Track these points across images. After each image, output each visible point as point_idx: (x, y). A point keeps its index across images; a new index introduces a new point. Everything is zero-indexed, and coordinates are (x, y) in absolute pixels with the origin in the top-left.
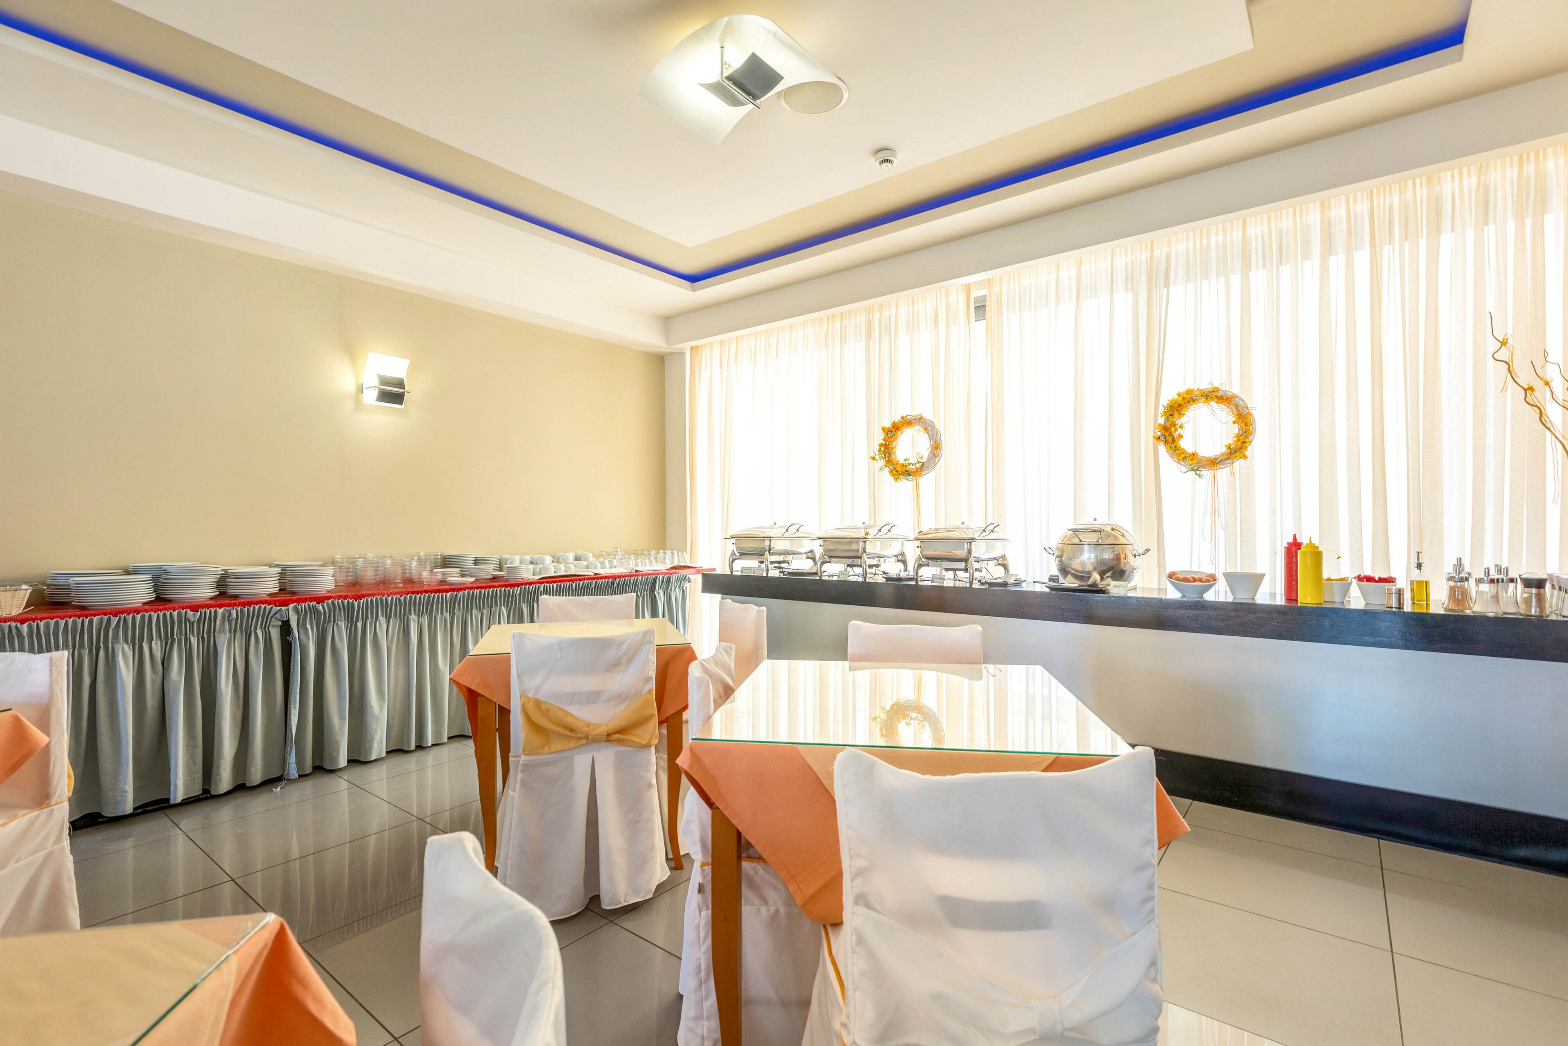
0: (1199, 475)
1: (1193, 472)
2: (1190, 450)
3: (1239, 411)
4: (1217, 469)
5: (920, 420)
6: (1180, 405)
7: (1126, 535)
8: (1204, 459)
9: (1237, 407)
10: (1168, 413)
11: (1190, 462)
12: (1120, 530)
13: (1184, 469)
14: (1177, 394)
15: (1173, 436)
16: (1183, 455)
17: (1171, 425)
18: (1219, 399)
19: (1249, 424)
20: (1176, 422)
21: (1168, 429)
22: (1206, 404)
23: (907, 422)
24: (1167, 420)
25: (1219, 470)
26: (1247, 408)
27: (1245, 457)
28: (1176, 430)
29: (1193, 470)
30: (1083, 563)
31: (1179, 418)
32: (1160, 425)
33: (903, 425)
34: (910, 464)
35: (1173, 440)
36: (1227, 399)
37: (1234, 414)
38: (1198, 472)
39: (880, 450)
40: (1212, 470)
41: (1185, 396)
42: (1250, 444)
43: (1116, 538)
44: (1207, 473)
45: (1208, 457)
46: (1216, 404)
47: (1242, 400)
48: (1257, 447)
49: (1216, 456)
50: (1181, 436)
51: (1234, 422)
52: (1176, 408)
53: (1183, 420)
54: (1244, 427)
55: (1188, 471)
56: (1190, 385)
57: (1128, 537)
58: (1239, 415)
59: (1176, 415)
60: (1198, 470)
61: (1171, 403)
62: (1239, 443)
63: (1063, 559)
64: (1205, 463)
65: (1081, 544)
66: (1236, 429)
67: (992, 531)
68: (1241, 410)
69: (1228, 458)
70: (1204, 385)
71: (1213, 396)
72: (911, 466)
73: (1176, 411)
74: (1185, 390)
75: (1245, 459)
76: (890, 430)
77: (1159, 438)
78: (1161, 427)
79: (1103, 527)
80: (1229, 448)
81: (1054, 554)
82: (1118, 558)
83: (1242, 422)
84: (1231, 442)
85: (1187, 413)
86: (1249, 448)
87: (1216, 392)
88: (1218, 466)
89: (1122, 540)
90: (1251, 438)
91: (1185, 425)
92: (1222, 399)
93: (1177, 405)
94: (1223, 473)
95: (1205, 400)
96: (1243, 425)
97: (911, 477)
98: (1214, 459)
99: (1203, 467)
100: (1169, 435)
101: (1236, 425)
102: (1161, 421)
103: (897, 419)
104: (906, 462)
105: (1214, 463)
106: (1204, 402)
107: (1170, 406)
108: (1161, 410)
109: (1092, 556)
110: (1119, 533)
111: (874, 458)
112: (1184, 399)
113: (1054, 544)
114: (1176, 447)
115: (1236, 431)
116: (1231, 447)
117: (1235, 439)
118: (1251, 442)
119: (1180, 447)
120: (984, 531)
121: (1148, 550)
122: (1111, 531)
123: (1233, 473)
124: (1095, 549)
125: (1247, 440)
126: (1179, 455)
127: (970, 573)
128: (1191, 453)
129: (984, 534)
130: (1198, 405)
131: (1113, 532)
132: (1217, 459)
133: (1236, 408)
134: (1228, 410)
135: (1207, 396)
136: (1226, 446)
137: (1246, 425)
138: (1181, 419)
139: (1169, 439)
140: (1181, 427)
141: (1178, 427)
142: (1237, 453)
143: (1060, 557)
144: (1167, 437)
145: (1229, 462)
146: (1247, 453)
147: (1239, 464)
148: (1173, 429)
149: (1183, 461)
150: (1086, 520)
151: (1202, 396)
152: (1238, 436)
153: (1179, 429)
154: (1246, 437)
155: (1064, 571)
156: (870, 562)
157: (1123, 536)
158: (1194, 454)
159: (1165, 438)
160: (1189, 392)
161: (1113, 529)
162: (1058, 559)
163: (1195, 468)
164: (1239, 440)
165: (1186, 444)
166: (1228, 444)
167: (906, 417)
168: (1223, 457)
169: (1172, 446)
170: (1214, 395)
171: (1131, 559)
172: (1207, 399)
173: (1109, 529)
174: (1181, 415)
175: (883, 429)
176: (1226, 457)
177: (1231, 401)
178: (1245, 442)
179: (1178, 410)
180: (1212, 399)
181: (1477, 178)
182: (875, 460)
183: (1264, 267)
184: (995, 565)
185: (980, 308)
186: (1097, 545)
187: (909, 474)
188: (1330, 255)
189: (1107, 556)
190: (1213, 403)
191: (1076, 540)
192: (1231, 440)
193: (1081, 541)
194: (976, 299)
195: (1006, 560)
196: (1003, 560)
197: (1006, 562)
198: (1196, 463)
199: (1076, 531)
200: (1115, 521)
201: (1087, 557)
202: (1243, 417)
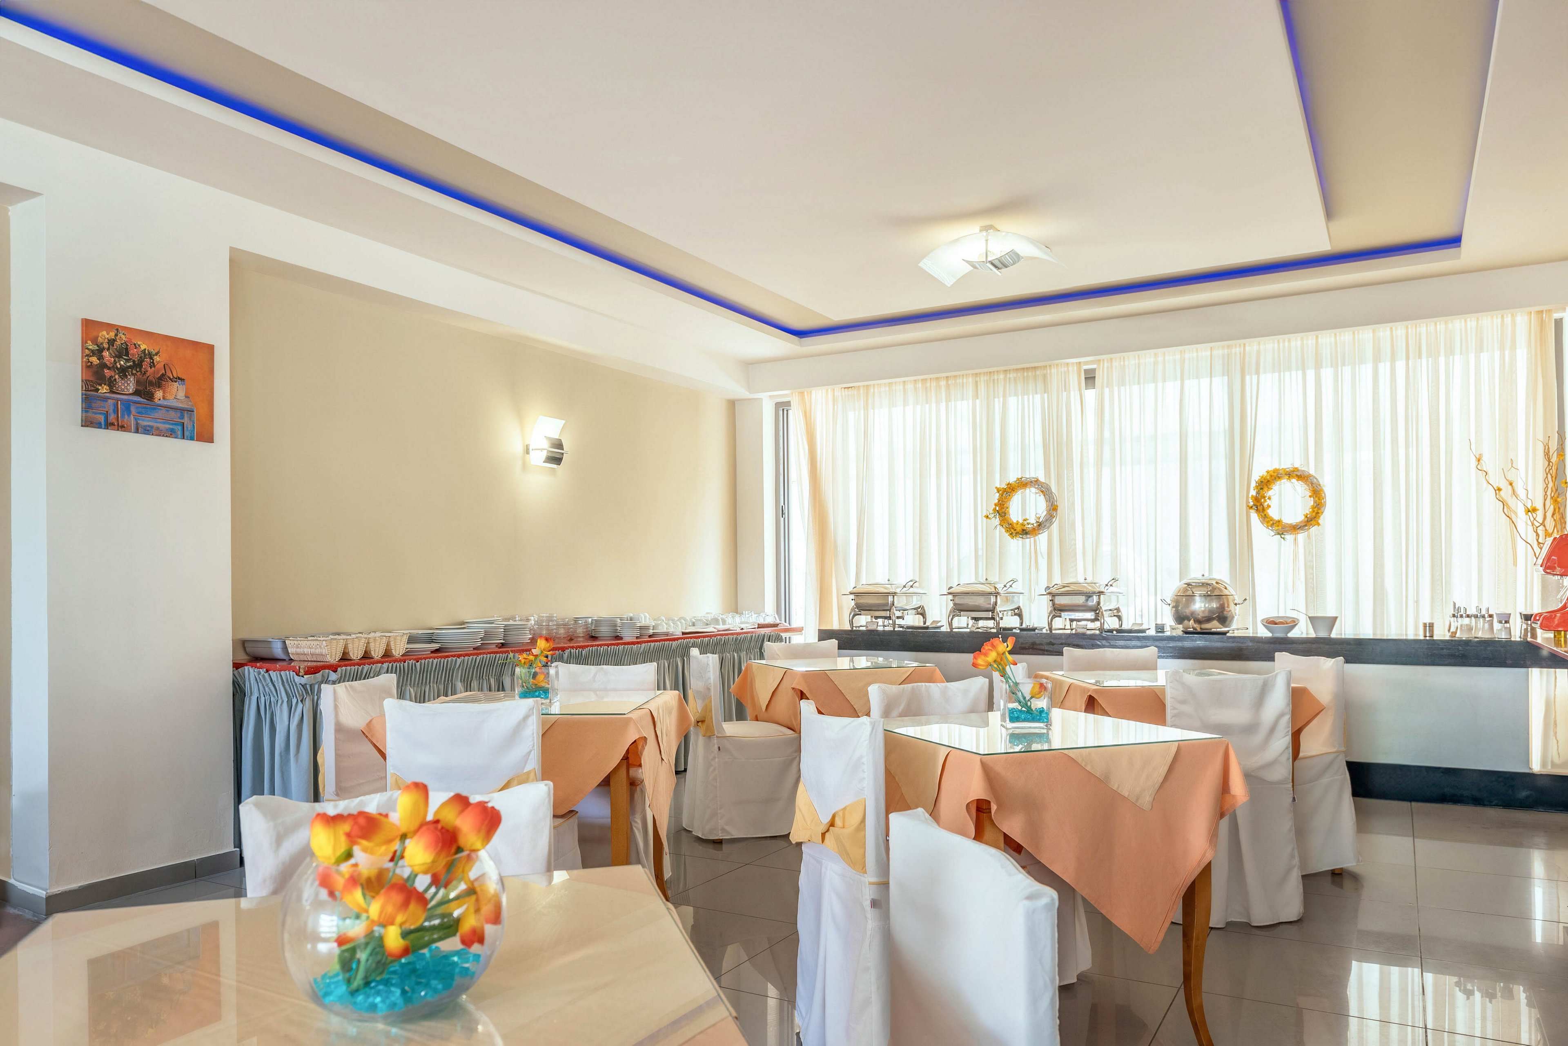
0: (1284, 538)
1: (1279, 536)
2: (1276, 518)
3: (1314, 487)
4: (1297, 533)
5: (1036, 482)
6: (1268, 481)
7: (1228, 588)
8: (1287, 525)
9: (1312, 484)
10: (1259, 487)
11: (1277, 528)
12: (1223, 584)
13: (1273, 534)
14: (1266, 472)
15: (1263, 506)
16: (1271, 522)
17: (1261, 497)
18: (1298, 478)
19: (1321, 498)
20: (1265, 495)
21: (1259, 500)
22: (1288, 480)
23: (1022, 484)
24: (1258, 493)
25: (1299, 535)
26: (1320, 485)
27: (1319, 524)
28: (1265, 501)
29: (1278, 534)
30: (1195, 612)
31: (1268, 491)
32: (1252, 496)
33: (1018, 487)
34: (1028, 524)
35: (1263, 510)
36: (1304, 477)
37: (1309, 489)
38: (1283, 536)
39: (995, 510)
40: (1295, 534)
41: (1273, 474)
42: (1322, 514)
43: (1220, 590)
44: (1289, 537)
45: (1290, 524)
46: (1296, 481)
47: (1316, 479)
48: (1328, 516)
49: (1297, 523)
50: (1269, 506)
51: (1310, 496)
52: (1265, 484)
53: (1272, 493)
54: (1318, 500)
55: (1275, 535)
56: (1276, 466)
57: (1229, 589)
58: (1313, 491)
59: (1265, 489)
60: (1282, 534)
61: (1261, 478)
62: (1314, 514)
63: (1180, 608)
64: (1288, 529)
65: (1193, 596)
66: (1311, 502)
67: (1112, 585)
68: (1315, 487)
69: (1306, 525)
70: (1286, 465)
71: (1294, 475)
72: (1029, 526)
73: (1265, 486)
74: (1272, 469)
75: (1318, 526)
76: (1005, 490)
77: (1252, 507)
78: (1253, 499)
79: (1209, 582)
80: (1306, 517)
81: (1169, 605)
82: (1222, 608)
83: (1316, 496)
84: (1308, 513)
85: (1274, 488)
86: (1322, 517)
87: (1296, 471)
88: (1298, 531)
89: (1226, 592)
90: (1322, 509)
91: (1272, 497)
92: (1301, 477)
93: (1267, 481)
94: (1301, 536)
95: (1288, 477)
96: (1317, 499)
97: (1028, 536)
98: (1295, 525)
99: (1286, 531)
100: (1260, 505)
101: (1312, 499)
102: (1253, 493)
103: (1012, 480)
104: (1025, 522)
105: (1295, 528)
106: (1288, 479)
107: (1261, 481)
108: (1253, 484)
109: (1203, 605)
110: (1223, 586)
111: (988, 516)
112: (1271, 476)
113: (1169, 596)
114: (1265, 515)
115: (1312, 503)
116: (1308, 516)
117: (1311, 510)
118: (1322, 513)
119: (1268, 515)
120: (1109, 585)
121: (1245, 600)
122: (1215, 584)
123: (1309, 537)
124: (1206, 599)
125: (1320, 511)
126: (1268, 522)
127: (1101, 622)
128: (1277, 519)
129: (1109, 587)
130: (1283, 481)
131: (1217, 585)
132: (1297, 526)
133: (1312, 485)
134: (1306, 486)
135: (1289, 474)
136: (1304, 515)
137: (1319, 500)
138: (1269, 492)
139: (1260, 508)
140: (1269, 498)
141: (1267, 498)
142: (1313, 521)
143: (1176, 607)
144: (1258, 507)
145: (1307, 528)
146: (1320, 521)
147: (1314, 530)
148: (1263, 500)
149: (1271, 527)
150: (1196, 574)
151: (1286, 474)
152: (1313, 508)
153: (1268, 500)
154: (1319, 509)
155: (1180, 618)
157: (1226, 588)
158: (1279, 521)
160: (1276, 471)
161: (1217, 583)
162: (1174, 609)
163: (1281, 533)
164: (1314, 511)
165: (1273, 513)
166: (1305, 514)
167: (1021, 479)
168: (1301, 524)
169: (1263, 515)
170: (1294, 474)
171: (1232, 606)
172: (1289, 477)
173: (1214, 582)
174: (1269, 489)
175: (998, 489)
176: (1305, 524)
177: (1307, 479)
178: (1318, 513)
179: (1267, 485)
180: (1293, 477)
182: (990, 518)
183: (1332, 367)
184: (1114, 616)
185: (1090, 378)
186: (1206, 596)
187: (1026, 533)
188: (1380, 362)
189: (1214, 605)
190: (1294, 480)
191: (1190, 593)
192: (1308, 511)
193: (1193, 593)
194: (1085, 370)
195: (1120, 611)
196: (1117, 612)
197: (1120, 614)
198: (1281, 529)
199: (1188, 584)
200: (1217, 576)
201: (1199, 606)
202: (1317, 493)
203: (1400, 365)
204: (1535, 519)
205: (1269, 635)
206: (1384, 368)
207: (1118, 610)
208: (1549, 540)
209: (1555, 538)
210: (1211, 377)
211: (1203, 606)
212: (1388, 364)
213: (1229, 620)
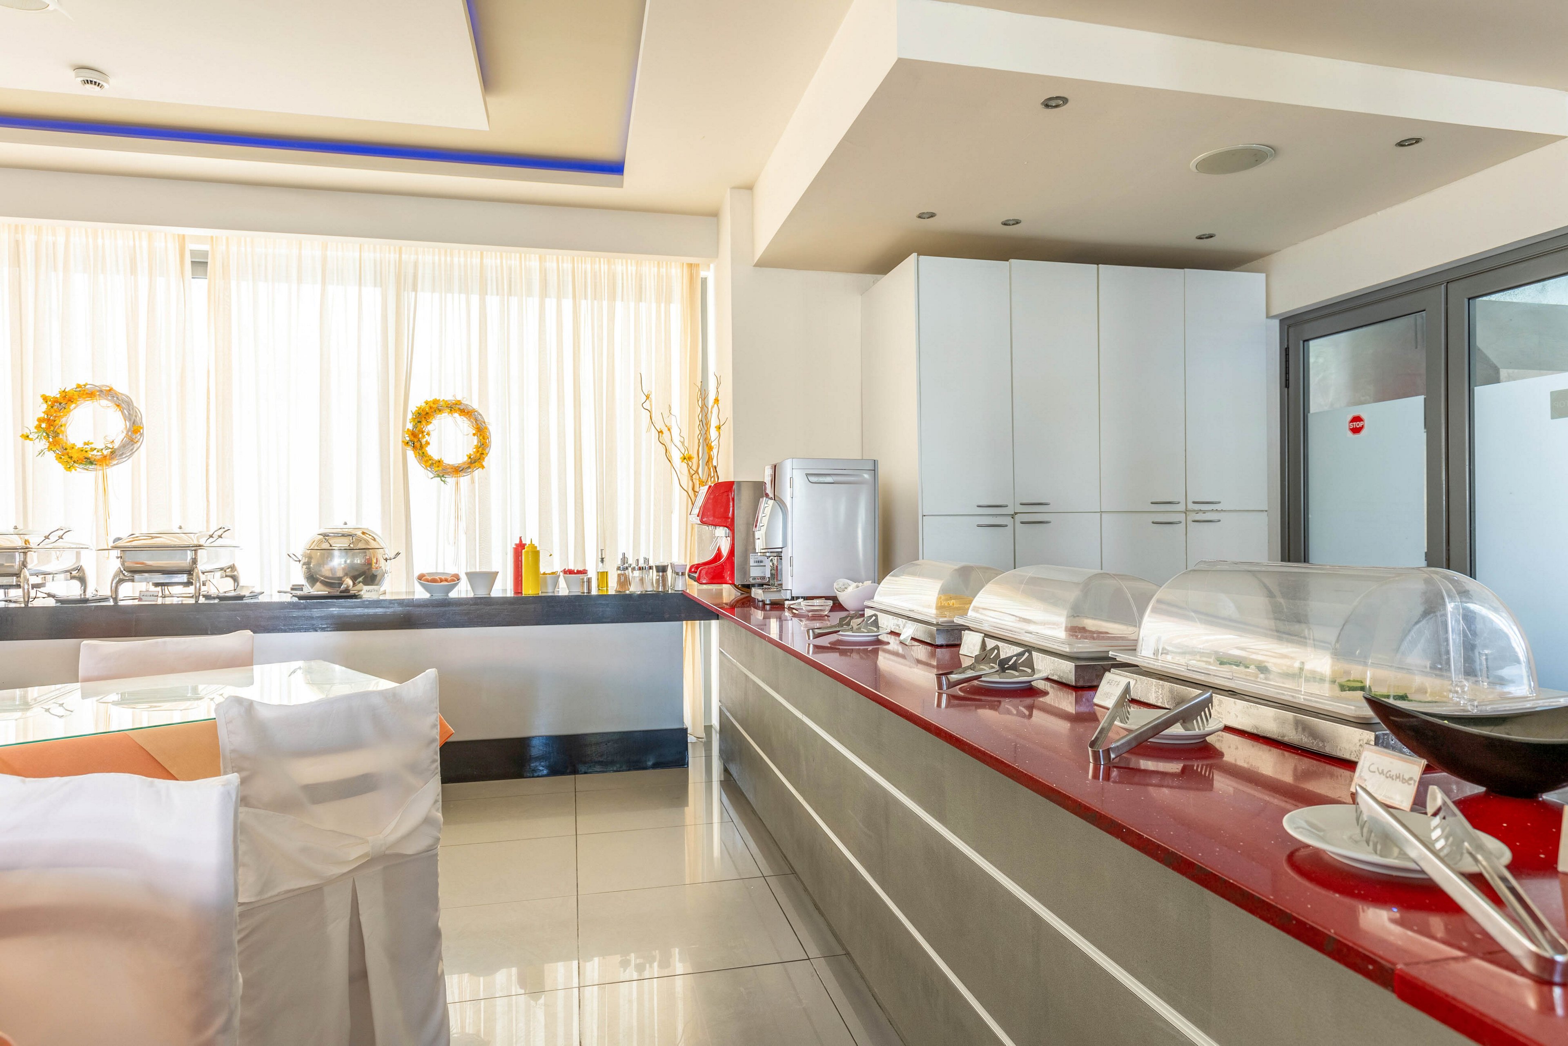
0: (444, 482)
1: (439, 478)
2: (436, 457)
3: (478, 425)
4: (460, 476)
5: (109, 393)
6: (427, 413)
7: (377, 540)
8: (448, 467)
9: (476, 420)
10: (417, 420)
11: (437, 469)
12: (371, 534)
13: (432, 476)
14: (425, 402)
15: (421, 442)
16: (430, 462)
17: (419, 431)
18: (461, 412)
19: (486, 438)
20: (424, 429)
21: (416, 435)
22: (450, 414)
23: (87, 393)
24: (415, 426)
25: (461, 478)
26: (484, 422)
27: (483, 467)
28: (424, 436)
29: (438, 476)
30: (332, 570)
31: (427, 425)
32: (408, 429)
33: (79, 397)
34: (93, 450)
35: (421, 447)
36: (468, 413)
37: (473, 426)
38: (443, 479)
39: (38, 427)
40: (457, 477)
41: (432, 405)
42: (487, 456)
43: (367, 542)
44: (451, 480)
45: (452, 465)
46: (459, 416)
47: (480, 415)
48: (492, 459)
49: (459, 464)
50: (428, 443)
51: (474, 435)
52: (423, 416)
53: (430, 428)
54: (482, 440)
55: (435, 477)
56: (436, 396)
57: (379, 542)
58: (477, 428)
59: (424, 423)
60: (443, 476)
61: (419, 410)
62: (478, 454)
63: (311, 566)
64: (449, 470)
65: (330, 550)
66: (475, 441)
67: (220, 537)
68: (480, 424)
69: (469, 468)
70: (447, 396)
71: (457, 409)
72: (95, 452)
73: (423, 419)
74: (432, 400)
75: (483, 469)
76: (55, 401)
77: (408, 443)
78: (410, 433)
79: (354, 532)
80: (470, 458)
81: (300, 561)
82: (369, 563)
83: (481, 435)
84: (472, 453)
85: (433, 422)
86: (486, 459)
87: (459, 405)
88: (460, 474)
89: (373, 544)
90: (488, 450)
91: (431, 433)
92: (464, 412)
93: (425, 413)
94: (464, 480)
95: (449, 411)
96: (481, 438)
97: (93, 466)
98: (457, 467)
99: (448, 473)
100: (417, 442)
101: (476, 437)
102: (410, 426)
103: (70, 386)
104: (86, 446)
105: (458, 470)
106: (449, 413)
107: (418, 413)
108: (410, 416)
109: (343, 560)
110: (371, 537)
111: (28, 436)
112: (431, 408)
113: (300, 549)
114: (423, 453)
115: (475, 443)
116: (472, 457)
117: (475, 450)
118: (488, 454)
119: (427, 453)
120: (211, 536)
121: (398, 554)
122: (361, 535)
123: (473, 482)
124: (347, 553)
125: (484, 452)
126: (427, 461)
127: (196, 587)
128: (437, 459)
129: (211, 540)
130: (443, 415)
131: (363, 536)
132: (460, 467)
133: (476, 422)
134: (470, 423)
135: (451, 407)
136: (467, 455)
137: (484, 439)
138: (428, 426)
139: (417, 444)
140: (428, 434)
141: (425, 434)
142: (476, 463)
143: (308, 564)
144: (415, 443)
145: (470, 470)
146: (484, 463)
147: (477, 473)
148: (420, 436)
149: (430, 468)
150: (336, 523)
151: (447, 407)
152: (477, 448)
153: (426, 436)
154: (484, 449)
155: (312, 578)
156: (34, 580)
157: (374, 540)
158: (439, 462)
159: (414, 444)
160: (436, 401)
161: (363, 533)
162: (305, 567)
163: (441, 475)
164: (478, 451)
165: (432, 451)
166: (468, 454)
167: (85, 386)
168: (464, 466)
169: (421, 452)
170: (456, 407)
171: (382, 563)
172: (451, 410)
173: (359, 533)
174: (428, 423)
175: (45, 399)
176: (467, 466)
177: (471, 415)
178: (483, 454)
179: (425, 418)
180: (456, 411)
181: (635, 268)
182: (31, 440)
183: (497, 294)
184: (226, 576)
185: (200, 265)
186: (348, 550)
187: (91, 463)
188: (546, 297)
189: (358, 561)
190: (456, 415)
191: (325, 546)
192: (471, 450)
193: (331, 546)
194: (193, 252)
195: (236, 570)
196: (231, 571)
197: (235, 573)
198: (441, 470)
199: (325, 535)
200: (365, 525)
201: (338, 563)
202: (481, 430)
203: (567, 304)
204: (691, 468)
205: (426, 595)
206: (551, 303)
207: (233, 568)
208: (704, 490)
209: (710, 487)
210: (360, 285)
211: (343, 563)
212: (554, 300)
213: (378, 578)
